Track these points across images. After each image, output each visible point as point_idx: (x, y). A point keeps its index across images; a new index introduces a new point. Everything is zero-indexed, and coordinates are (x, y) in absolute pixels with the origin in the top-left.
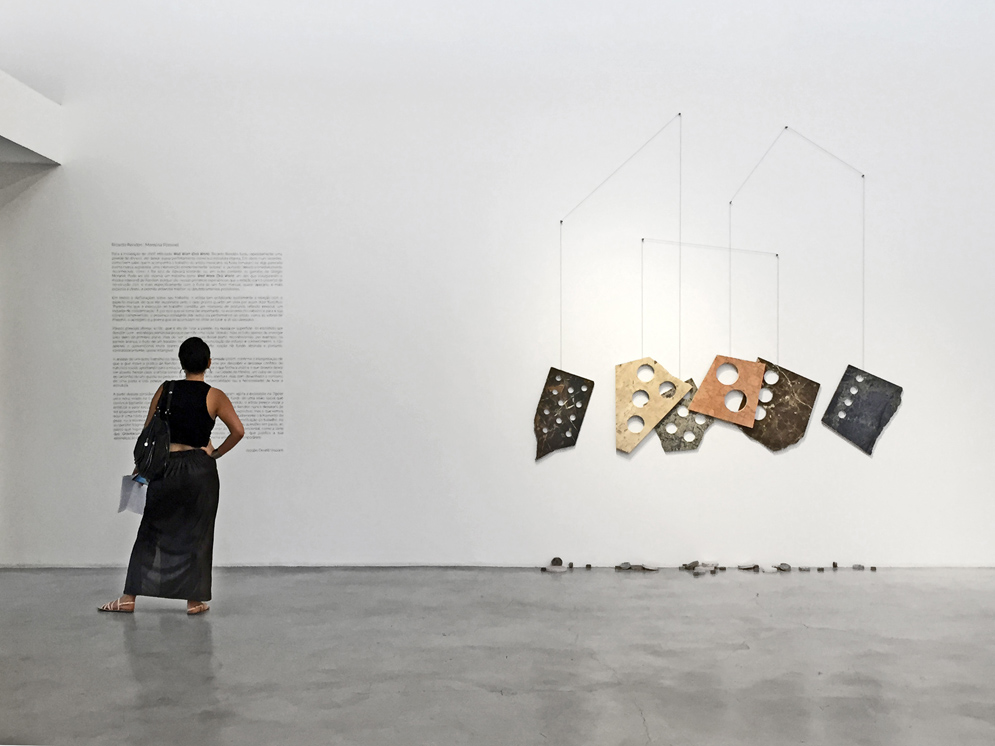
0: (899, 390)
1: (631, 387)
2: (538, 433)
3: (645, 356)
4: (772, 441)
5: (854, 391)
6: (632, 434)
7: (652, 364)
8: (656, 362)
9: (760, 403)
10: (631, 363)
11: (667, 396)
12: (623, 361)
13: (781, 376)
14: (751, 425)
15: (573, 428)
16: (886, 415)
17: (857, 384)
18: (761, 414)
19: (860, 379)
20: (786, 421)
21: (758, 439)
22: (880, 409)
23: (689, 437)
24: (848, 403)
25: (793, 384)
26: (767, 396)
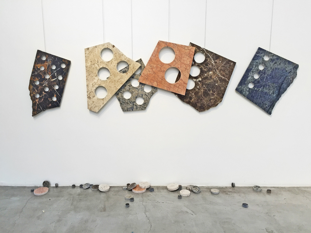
0: (296, 67)
1: (96, 65)
2: (33, 98)
3: (106, 42)
4: (199, 105)
5: (261, 68)
6: (98, 99)
7: (111, 48)
8: (114, 46)
9: (191, 77)
10: (96, 47)
11: (124, 72)
12: (90, 46)
13: (207, 57)
14: (183, 94)
15: (57, 94)
16: (284, 85)
17: (264, 63)
18: (191, 85)
19: (266, 59)
20: (209, 90)
21: (189, 103)
22: (280, 81)
23: (140, 102)
24: (256, 77)
25: (216, 63)
26: (196, 72)
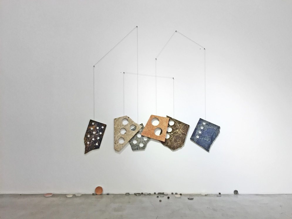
0: (219, 128)
1: (120, 127)
2: (86, 144)
3: (125, 115)
4: (172, 147)
5: (202, 128)
6: (120, 144)
7: (127, 118)
8: (129, 118)
9: (167, 132)
10: (120, 118)
11: (133, 130)
12: (117, 117)
13: (175, 122)
14: (164, 141)
15: (98, 142)
16: (214, 137)
18: (168, 137)
19: (204, 124)
20: (177, 139)
21: (167, 146)
22: (212, 135)
23: (141, 145)
24: (200, 132)
25: (180, 125)
26: (170, 130)
